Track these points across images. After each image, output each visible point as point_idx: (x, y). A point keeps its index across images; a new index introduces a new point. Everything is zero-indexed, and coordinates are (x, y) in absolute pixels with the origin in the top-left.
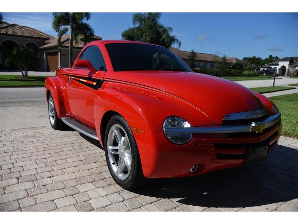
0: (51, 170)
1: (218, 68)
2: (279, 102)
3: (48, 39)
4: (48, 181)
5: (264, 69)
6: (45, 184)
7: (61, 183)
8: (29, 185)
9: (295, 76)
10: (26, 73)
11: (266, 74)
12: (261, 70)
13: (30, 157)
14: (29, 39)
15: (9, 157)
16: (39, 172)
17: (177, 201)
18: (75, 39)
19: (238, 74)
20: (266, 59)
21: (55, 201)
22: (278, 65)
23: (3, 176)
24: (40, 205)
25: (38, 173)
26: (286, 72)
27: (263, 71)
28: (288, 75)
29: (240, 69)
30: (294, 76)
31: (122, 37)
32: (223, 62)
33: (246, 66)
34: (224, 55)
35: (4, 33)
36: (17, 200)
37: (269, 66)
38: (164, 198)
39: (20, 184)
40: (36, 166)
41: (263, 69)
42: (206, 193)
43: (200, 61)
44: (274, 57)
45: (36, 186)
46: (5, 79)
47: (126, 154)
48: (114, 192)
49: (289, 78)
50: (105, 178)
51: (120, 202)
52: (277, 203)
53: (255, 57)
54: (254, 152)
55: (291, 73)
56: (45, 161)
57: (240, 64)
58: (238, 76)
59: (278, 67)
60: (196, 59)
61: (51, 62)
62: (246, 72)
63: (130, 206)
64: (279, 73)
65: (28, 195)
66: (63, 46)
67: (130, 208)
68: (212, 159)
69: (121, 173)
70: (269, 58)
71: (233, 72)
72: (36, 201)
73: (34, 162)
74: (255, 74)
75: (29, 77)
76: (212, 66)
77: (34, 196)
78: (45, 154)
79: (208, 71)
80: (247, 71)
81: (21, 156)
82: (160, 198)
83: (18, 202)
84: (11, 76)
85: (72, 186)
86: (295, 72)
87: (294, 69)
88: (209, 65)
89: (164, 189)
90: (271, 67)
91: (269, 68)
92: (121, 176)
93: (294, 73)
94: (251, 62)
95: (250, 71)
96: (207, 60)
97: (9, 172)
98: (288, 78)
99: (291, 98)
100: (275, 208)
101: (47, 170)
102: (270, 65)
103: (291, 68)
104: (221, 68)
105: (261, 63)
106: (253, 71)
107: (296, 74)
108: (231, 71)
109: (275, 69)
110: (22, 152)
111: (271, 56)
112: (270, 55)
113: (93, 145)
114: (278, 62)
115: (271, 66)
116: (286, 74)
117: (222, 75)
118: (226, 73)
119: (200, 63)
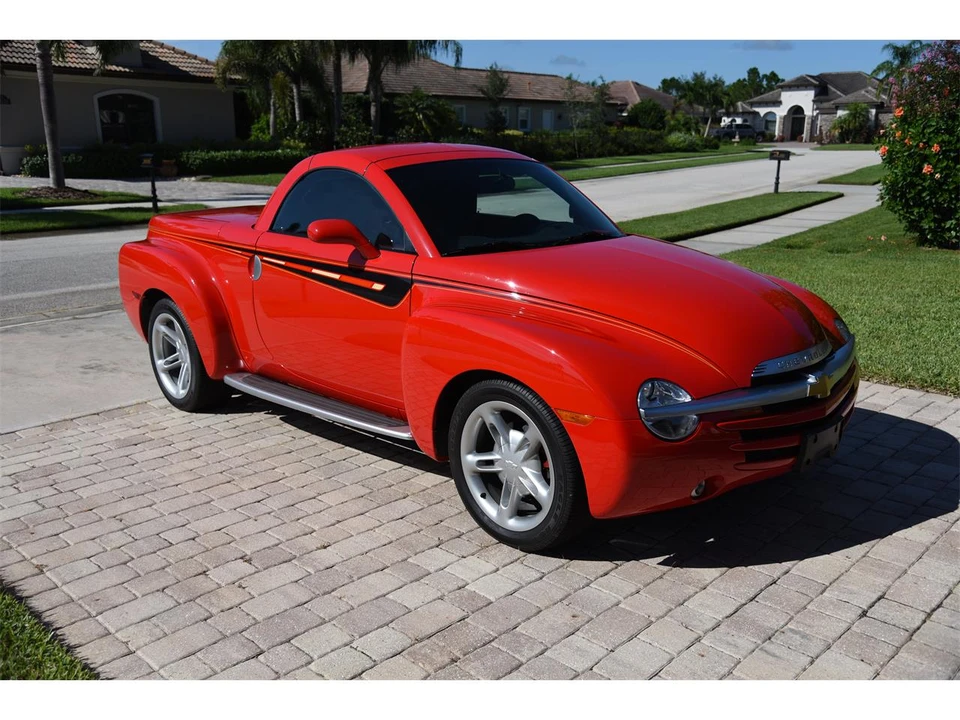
0: (307, 530)
1: (582, 126)
2: (809, 259)
4: (329, 556)
5: (734, 120)
6: (327, 564)
7: (366, 558)
8: (291, 572)
9: (836, 143)
11: (740, 138)
12: (722, 124)
13: (209, 503)
16: (282, 539)
17: (659, 564)
19: (650, 146)
20: (739, 80)
21: (390, 597)
22: (778, 103)
24: (364, 608)
26: (807, 127)
27: (730, 126)
28: (812, 139)
29: (654, 127)
30: (830, 142)
32: (598, 105)
33: (674, 113)
34: (601, 78)
37: (748, 108)
38: (629, 561)
39: (266, 572)
40: (255, 524)
41: (730, 119)
42: (712, 540)
43: (520, 102)
44: (765, 76)
45: (310, 571)
47: (527, 471)
48: (507, 561)
49: (815, 149)
50: (462, 534)
51: (537, 580)
52: (864, 544)
53: (702, 75)
54: (815, 440)
55: (820, 130)
56: (263, 508)
57: (655, 107)
58: (652, 152)
59: (781, 112)
60: (508, 96)
62: (675, 138)
64: (783, 132)
68: (737, 464)
69: (511, 517)
70: (747, 78)
71: (635, 138)
73: (239, 515)
74: (706, 140)
76: (560, 117)
77: (329, 593)
79: (550, 141)
80: (680, 131)
82: (619, 563)
85: (398, 562)
86: (834, 128)
87: (831, 116)
88: (548, 116)
89: (615, 541)
90: (758, 113)
91: (751, 116)
92: (514, 524)
93: (829, 131)
94: (692, 98)
95: (689, 130)
96: (540, 98)
97: (201, 548)
98: (812, 149)
99: (839, 240)
100: (863, 553)
101: (297, 531)
102: (752, 104)
103: (822, 114)
104: (593, 125)
105: (725, 101)
106: (698, 131)
107: (837, 133)
108: (627, 133)
109: (769, 118)
111: (753, 72)
112: (752, 67)
113: (357, 451)
114: (780, 95)
115: (757, 109)
116: (804, 135)
117: (598, 151)
118: (609, 144)
119: (517, 111)
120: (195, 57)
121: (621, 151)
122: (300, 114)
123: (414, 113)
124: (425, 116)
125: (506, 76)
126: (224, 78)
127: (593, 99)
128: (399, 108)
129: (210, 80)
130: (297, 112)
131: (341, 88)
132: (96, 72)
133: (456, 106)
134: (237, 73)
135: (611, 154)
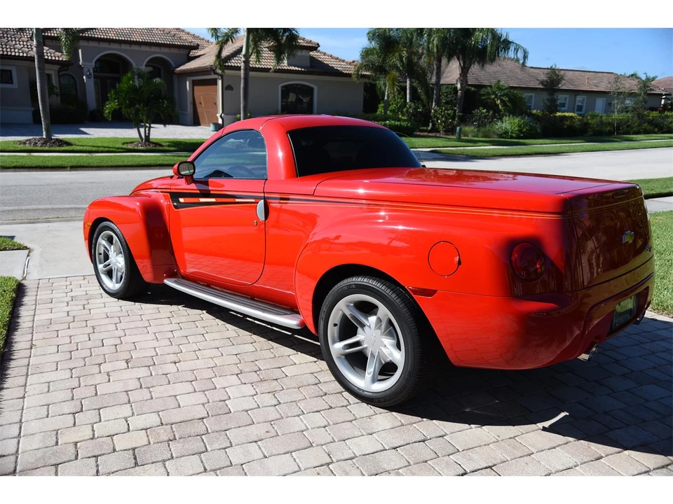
0: (177, 352)
1: (623, 110)
3: (196, 47)
4: (171, 368)
6: (165, 372)
7: (191, 373)
8: (143, 372)
10: (147, 132)
13: (146, 327)
14: (154, 49)
15: (114, 325)
16: (159, 354)
18: (255, 50)
21: (178, 397)
23: (106, 356)
24: (157, 401)
25: (157, 355)
31: (369, 39)
35: (102, 37)
36: (127, 392)
39: (130, 370)
40: (155, 344)
43: (576, 93)
45: (153, 374)
46: (104, 149)
48: (267, 391)
50: (260, 370)
56: (170, 335)
60: (564, 88)
61: (203, 103)
63: (284, 413)
65: (141, 386)
66: (228, 66)
67: (283, 415)
72: (151, 396)
73: (153, 337)
75: (153, 143)
76: (610, 104)
77: (149, 388)
78: (171, 323)
81: (132, 325)
83: (128, 395)
84: (115, 140)
85: (205, 379)
88: (600, 103)
96: (595, 89)
97: (115, 350)
101: (172, 351)
108: (667, 117)
110: (134, 318)
117: (634, 129)
118: (646, 124)
119: (575, 98)
120: (343, 61)
121: (656, 130)
122: (410, 98)
123: (494, 99)
124: (502, 101)
125: (562, 72)
126: (358, 74)
127: (636, 90)
128: (484, 95)
129: (349, 75)
130: (408, 96)
131: (439, 81)
132: (271, 71)
133: (526, 95)
134: (368, 70)
135: (646, 132)
